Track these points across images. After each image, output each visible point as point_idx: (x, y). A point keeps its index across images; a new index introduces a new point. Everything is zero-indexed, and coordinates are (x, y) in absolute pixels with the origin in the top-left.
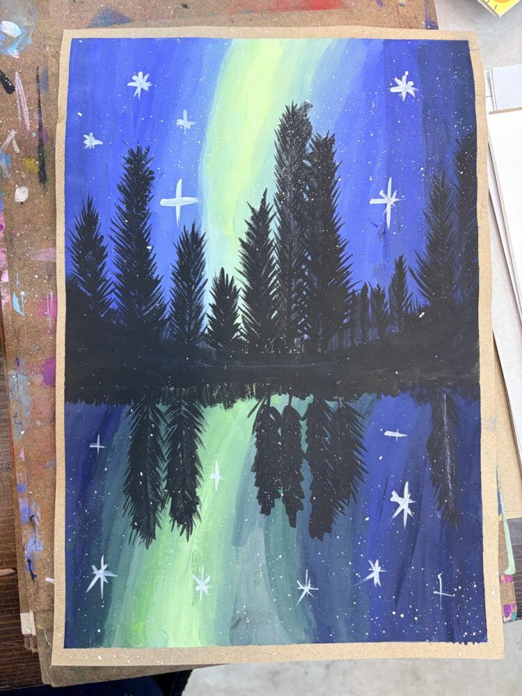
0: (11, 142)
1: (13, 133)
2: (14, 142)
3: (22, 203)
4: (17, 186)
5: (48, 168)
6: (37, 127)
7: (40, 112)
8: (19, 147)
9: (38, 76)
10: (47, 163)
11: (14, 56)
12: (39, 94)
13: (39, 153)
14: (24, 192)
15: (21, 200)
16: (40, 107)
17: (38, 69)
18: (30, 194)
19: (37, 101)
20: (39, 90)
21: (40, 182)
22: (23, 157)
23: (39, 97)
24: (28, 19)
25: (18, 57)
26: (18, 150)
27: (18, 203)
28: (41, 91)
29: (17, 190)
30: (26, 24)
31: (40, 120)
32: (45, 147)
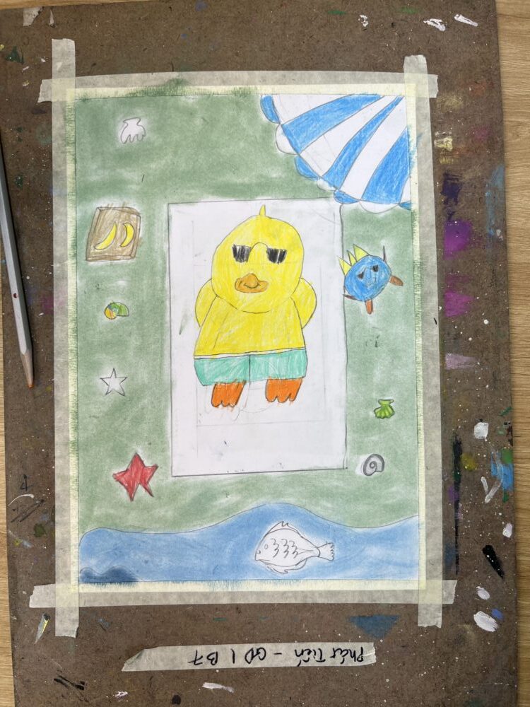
0: (489, 490)
1: (487, 500)
2: (486, 488)
3: (481, 421)
4: (486, 440)
5: (451, 458)
6: (460, 505)
7: (457, 521)
8: (481, 484)
9: (457, 563)
10: (452, 464)
11: (483, 589)
12: (456, 543)
13: (460, 475)
14: (478, 433)
15: (483, 424)
16: (456, 527)
17: (457, 572)
18: (472, 430)
19: (459, 534)
20: (456, 547)
21: (460, 443)
22: (477, 472)
23: (456, 538)
24: (465, 632)
25: (479, 587)
26: (483, 479)
27: (486, 421)
28: (454, 545)
29: (486, 436)
30: (467, 627)
31: (456, 511)
32: (452, 480)
